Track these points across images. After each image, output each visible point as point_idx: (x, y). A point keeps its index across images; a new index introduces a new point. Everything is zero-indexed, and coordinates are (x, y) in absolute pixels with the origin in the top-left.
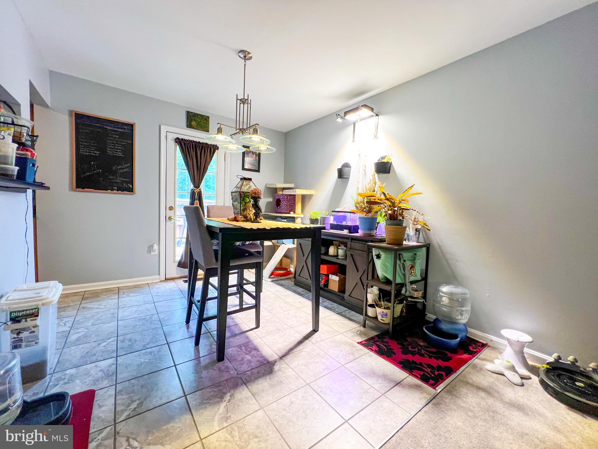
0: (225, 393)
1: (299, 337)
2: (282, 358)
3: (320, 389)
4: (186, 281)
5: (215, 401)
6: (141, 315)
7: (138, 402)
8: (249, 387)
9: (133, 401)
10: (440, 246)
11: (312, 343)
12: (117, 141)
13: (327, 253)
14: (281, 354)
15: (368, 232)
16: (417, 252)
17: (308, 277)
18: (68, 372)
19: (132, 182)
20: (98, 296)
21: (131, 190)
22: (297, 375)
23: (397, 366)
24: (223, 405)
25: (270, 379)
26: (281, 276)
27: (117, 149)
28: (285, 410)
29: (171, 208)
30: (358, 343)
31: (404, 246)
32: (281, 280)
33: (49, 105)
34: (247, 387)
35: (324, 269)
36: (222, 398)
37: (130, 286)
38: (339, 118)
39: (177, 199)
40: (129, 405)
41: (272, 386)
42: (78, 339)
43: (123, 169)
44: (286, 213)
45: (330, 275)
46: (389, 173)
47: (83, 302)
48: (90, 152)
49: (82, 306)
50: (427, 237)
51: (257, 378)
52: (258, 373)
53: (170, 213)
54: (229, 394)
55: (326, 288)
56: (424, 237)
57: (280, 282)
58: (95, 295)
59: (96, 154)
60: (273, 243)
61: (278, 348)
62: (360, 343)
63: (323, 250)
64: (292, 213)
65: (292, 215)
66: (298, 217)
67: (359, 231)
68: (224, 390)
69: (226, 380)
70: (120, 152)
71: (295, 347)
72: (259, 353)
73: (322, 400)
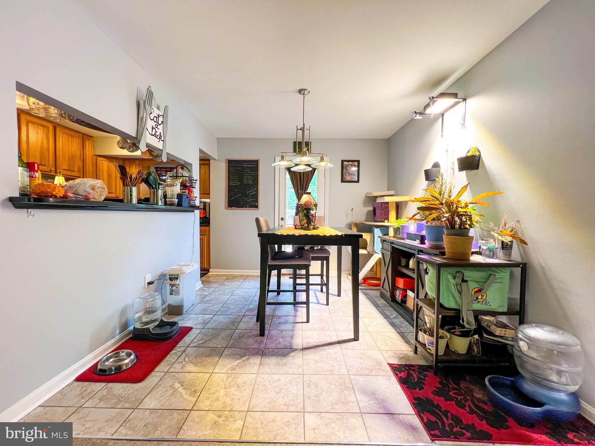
0: (245, 355)
1: (335, 339)
2: (303, 349)
3: (309, 382)
4: (291, 278)
5: (237, 357)
6: (245, 295)
7: (204, 341)
8: (262, 359)
9: (202, 340)
10: (543, 268)
11: (341, 348)
12: (249, 174)
13: (407, 266)
14: (305, 346)
15: (434, 243)
16: (497, 272)
17: (388, 290)
18: (191, 315)
19: (257, 201)
20: (234, 279)
21: (256, 207)
22: (302, 365)
23: (410, 400)
24: (239, 361)
25: (280, 359)
26: (373, 286)
27: (249, 179)
28: (270, 382)
29: (282, 219)
30: (388, 364)
31: (471, 262)
32: (371, 289)
33: (217, 159)
34: (262, 358)
35: (401, 282)
36: (242, 357)
37: (255, 275)
38: (418, 115)
39: (287, 210)
40: (199, 341)
41: (278, 364)
42: (207, 301)
43: (252, 192)
44: (381, 222)
45: (408, 290)
46: (478, 169)
47: (226, 281)
48: (235, 184)
49: (223, 283)
50: (524, 253)
51: (272, 355)
52: (277, 352)
53: (282, 223)
54: (247, 357)
55: (404, 305)
56: (521, 254)
57: (368, 291)
58: (233, 278)
59: (238, 184)
60: (368, 252)
61: (308, 342)
62: (391, 364)
63: (403, 261)
64: (386, 221)
65: (386, 223)
66: (391, 226)
67: (426, 241)
68: (247, 353)
69: (253, 348)
70: (251, 181)
71: (322, 346)
72: (291, 340)
73: (302, 389)
